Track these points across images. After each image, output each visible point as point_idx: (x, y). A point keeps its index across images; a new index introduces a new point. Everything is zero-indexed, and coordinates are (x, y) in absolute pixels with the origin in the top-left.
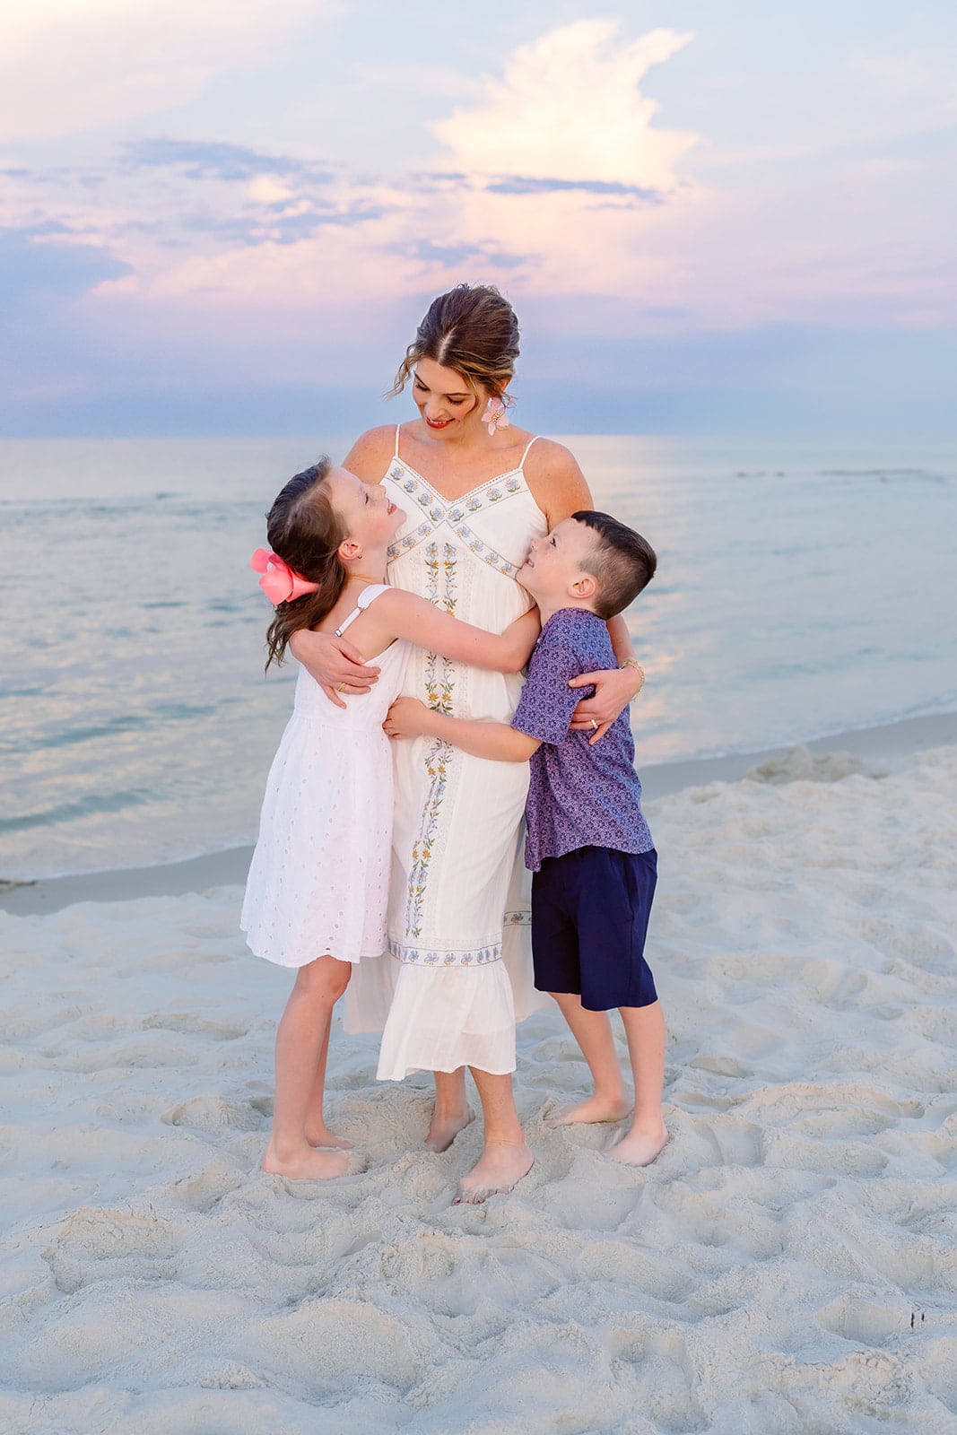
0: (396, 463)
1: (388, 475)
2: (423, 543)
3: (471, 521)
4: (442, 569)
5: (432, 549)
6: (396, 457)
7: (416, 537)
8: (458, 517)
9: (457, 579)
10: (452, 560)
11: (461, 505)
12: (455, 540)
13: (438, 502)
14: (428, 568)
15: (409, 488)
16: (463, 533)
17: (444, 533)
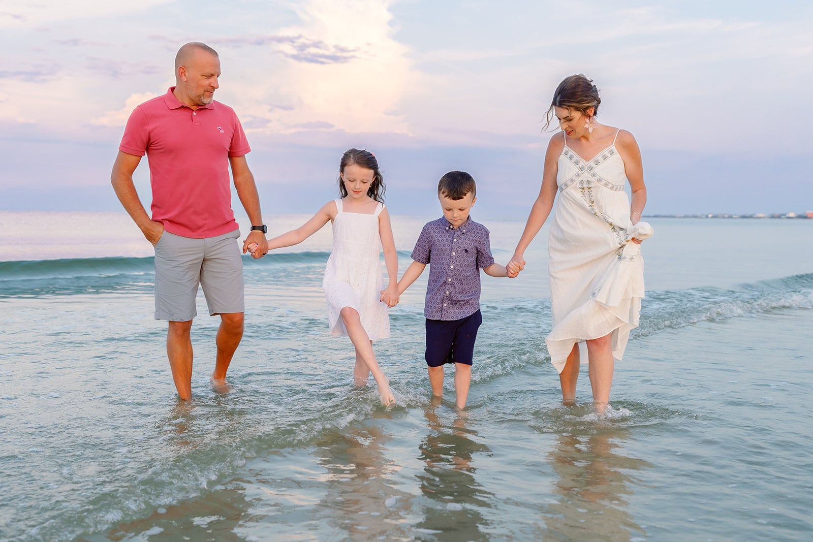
0: (566, 148)
1: (563, 153)
2: (578, 180)
3: (597, 170)
4: (586, 190)
5: (582, 182)
6: (566, 145)
7: (574, 178)
8: (591, 169)
9: (593, 193)
10: (590, 186)
11: (591, 163)
12: (591, 179)
13: (582, 163)
14: (581, 190)
15: (571, 158)
16: (594, 175)
17: (586, 176)
